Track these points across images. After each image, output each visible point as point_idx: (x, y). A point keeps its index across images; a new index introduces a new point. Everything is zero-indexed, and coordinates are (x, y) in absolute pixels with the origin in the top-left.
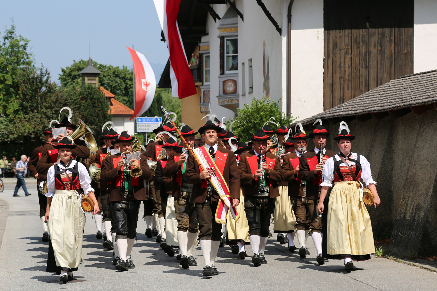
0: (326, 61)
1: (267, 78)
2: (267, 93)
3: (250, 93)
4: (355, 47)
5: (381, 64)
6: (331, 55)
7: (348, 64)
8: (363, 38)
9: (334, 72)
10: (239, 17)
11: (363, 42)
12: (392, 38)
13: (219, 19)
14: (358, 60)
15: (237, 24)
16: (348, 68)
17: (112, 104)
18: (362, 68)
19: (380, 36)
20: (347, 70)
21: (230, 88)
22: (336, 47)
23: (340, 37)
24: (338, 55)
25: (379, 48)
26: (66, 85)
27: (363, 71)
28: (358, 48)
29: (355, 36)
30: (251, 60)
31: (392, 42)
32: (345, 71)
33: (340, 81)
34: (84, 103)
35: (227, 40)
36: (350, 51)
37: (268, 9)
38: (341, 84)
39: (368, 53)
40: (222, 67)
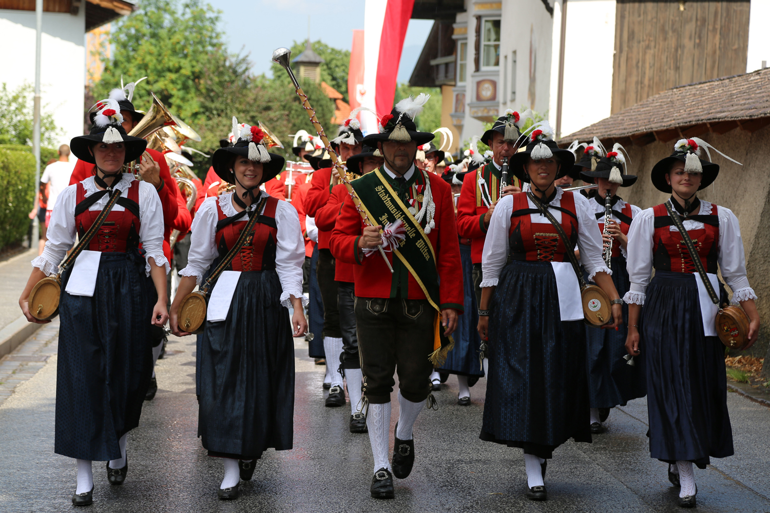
0: (617, 58)
1: (533, 80)
2: (533, 102)
3: (513, 100)
4: (661, 38)
5: (698, 64)
6: (625, 48)
7: (650, 63)
8: (673, 25)
9: (629, 74)
11: (674, 31)
12: (716, 26)
14: (664, 58)
16: (650, 69)
17: (338, 108)
18: (670, 68)
19: (699, 23)
20: (647, 71)
21: (487, 92)
22: (633, 38)
23: (639, 23)
24: (635, 50)
25: (697, 41)
26: (279, 77)
28: (665, 39)
29: (662, 21)
30: (515, 52)
31: (716, 32)
32: (645, 73)
33: (637, 88)
34: (296, 106)
35: (487, 21)
36: (652, 44)
38: (637, 92)
39: (679, 46)
40: (477, 61)
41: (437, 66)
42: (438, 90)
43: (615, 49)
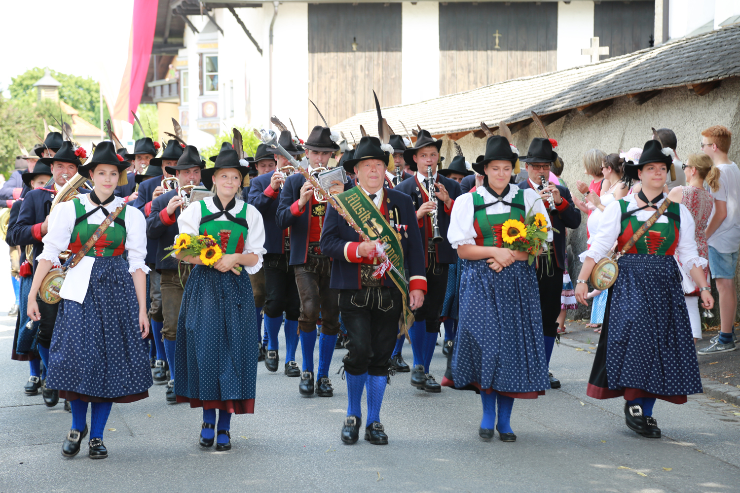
0: (311, 85)
1: (248, 102)
2: (249, 119)
3: (232, 116)
4: (341, 71)
5: (368, 89)
6: (316, 79)
7: (334, 89)
8: (349, 61)
10: (219, 32)
11: (350, 65)
12: (379, 62)
13: (198, 32)
14: (344, 85)
15: (217, 39)
16: (334, 93)
17: (74, 123)
18: (348, 93)
19: (367, 59)
21: (210, 111)
22: (321, 71)
23: (325, 60)
24: (323, 79)
25: (367, 72)
26: (16, 96)
27: (349, 96)
28: (344, 71)
29: (341, 59)
30: (232, 81)
31: (380, 66)
32: (331, 96)
33: (326, 107)
35: (207, 57)
36: (335, 75)
37: (248, 28)
38: (326, 110)
39: (354, 77)
40: (201, 87)
41: (154, 87)
42: (154, 105)
43: (309, 79)
